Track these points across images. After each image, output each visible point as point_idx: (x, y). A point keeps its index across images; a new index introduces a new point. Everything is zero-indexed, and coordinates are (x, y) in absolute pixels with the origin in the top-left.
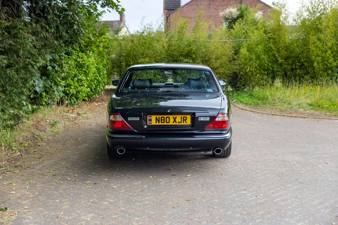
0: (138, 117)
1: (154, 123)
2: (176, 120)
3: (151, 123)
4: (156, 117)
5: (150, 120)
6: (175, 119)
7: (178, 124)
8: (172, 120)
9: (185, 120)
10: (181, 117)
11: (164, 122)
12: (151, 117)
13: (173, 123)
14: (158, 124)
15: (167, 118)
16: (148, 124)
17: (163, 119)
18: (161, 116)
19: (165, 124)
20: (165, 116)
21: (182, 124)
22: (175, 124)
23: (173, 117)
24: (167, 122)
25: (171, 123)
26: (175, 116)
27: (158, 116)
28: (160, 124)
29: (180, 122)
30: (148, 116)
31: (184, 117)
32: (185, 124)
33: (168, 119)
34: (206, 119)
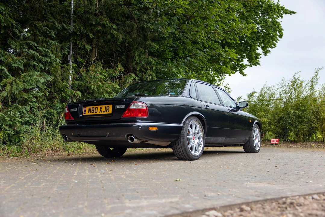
0: (76, 108)
1: (87, 113)
2: (102, 110)
3: (85, 114)
4: (89, 108)
5: (85, 111)
7: (103, 113)
8: (99, 110)
9: (108, 109)
11: (93, 113)
13: (100, 112)
14: (89, 114)
15: (96, 108)
16: (83, 114)
17: (93, 109)
18: (92, 107)
20: (95, 107)
21: (105, 113)
22: (101, 113)
23: (100, 107)
25: (98, 113)
28: (91, 114)
29: (104, 111)
30: (84, 107)
31: (107, 107)
34: (121, 107)
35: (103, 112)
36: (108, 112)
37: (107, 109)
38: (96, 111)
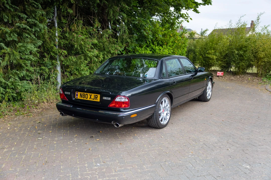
1: (79, 97)
3: (77, 97)
5: (77, 95)
6: (91, 96)
8: (89, 97)
10: (94, 95)
12: (78, 93)
14: (81, 98)
17: (84, 95)
18: (83, 93)
19: (85, 99)
20: (85, 93)
21: (94, 100)
24: (86, 98)
26: (91, 94)
27: (81, 93)
28: (82, 99)
30: (76, 92)
32: (96, 100)
33: (87, 95)
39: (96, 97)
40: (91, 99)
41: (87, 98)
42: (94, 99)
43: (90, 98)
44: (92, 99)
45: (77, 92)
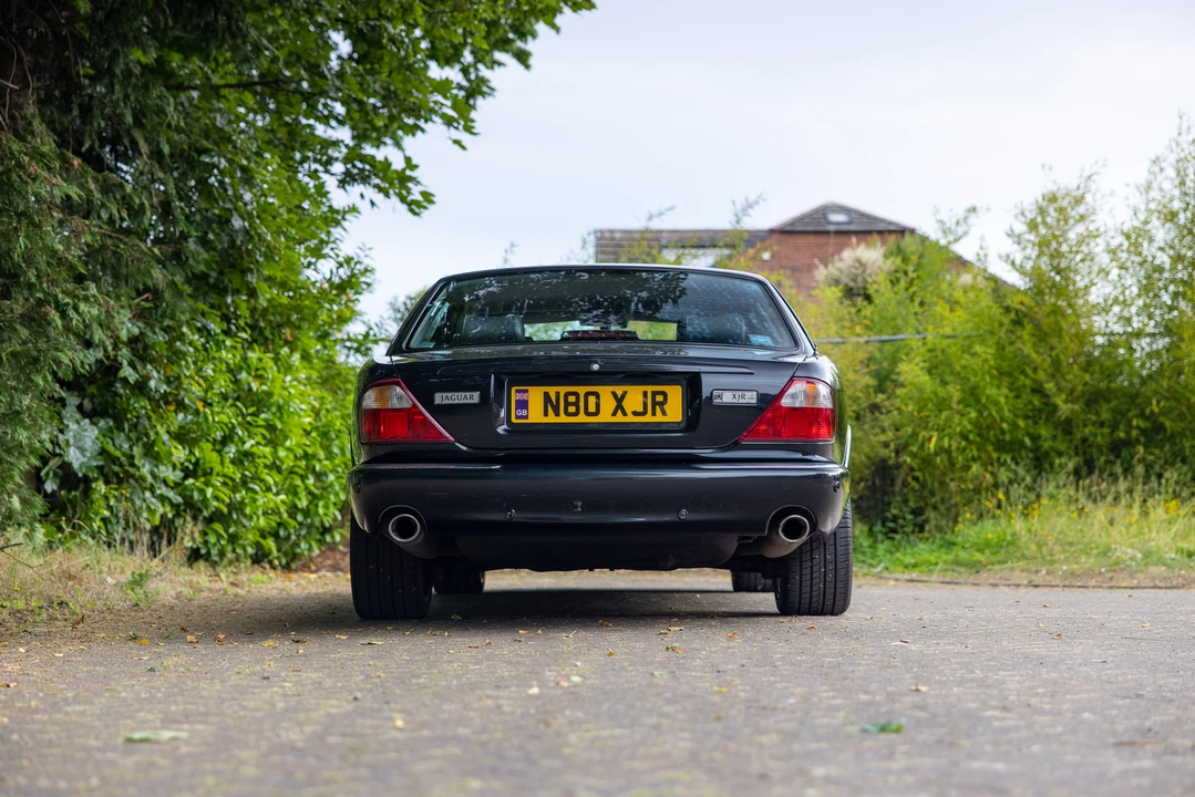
1: (536, 415)
2: (624, 404)
3: (526, 417)
4: (546, 395)
5: (523, 405)
6: (619, 400)
7: (631, 419)
8: (608, 404)
9: (662, 404)
10: (645, 393)
11: (576, 414)
13: (614, 414)
14: (552, 418)
15: (587, 394)
16: (514, 420)
17: (572, 399)
18: (563, 390)
19: (582, 418)
20: (582, 390)
21: (648, 418)
22: (620, 418)
23: (614, 394)
24: (587, 413)
25: (605, 416)
26: (619, 389)
27: (552, 391)
28: (563, 419)
29: (641, 410)
30: (514, 389)
31: (654, 394)
32: (659, 418)
34: (743, 398)
35: (635, 413)
36: (664, 413)
37: (654, 403)
38: (592, 409)
39: (659, 398)
40: (625, 414)
41: (597, 413)
42: (644, 413)
43: (619, 407)
44: (629, 412)
45: (517, 391)
